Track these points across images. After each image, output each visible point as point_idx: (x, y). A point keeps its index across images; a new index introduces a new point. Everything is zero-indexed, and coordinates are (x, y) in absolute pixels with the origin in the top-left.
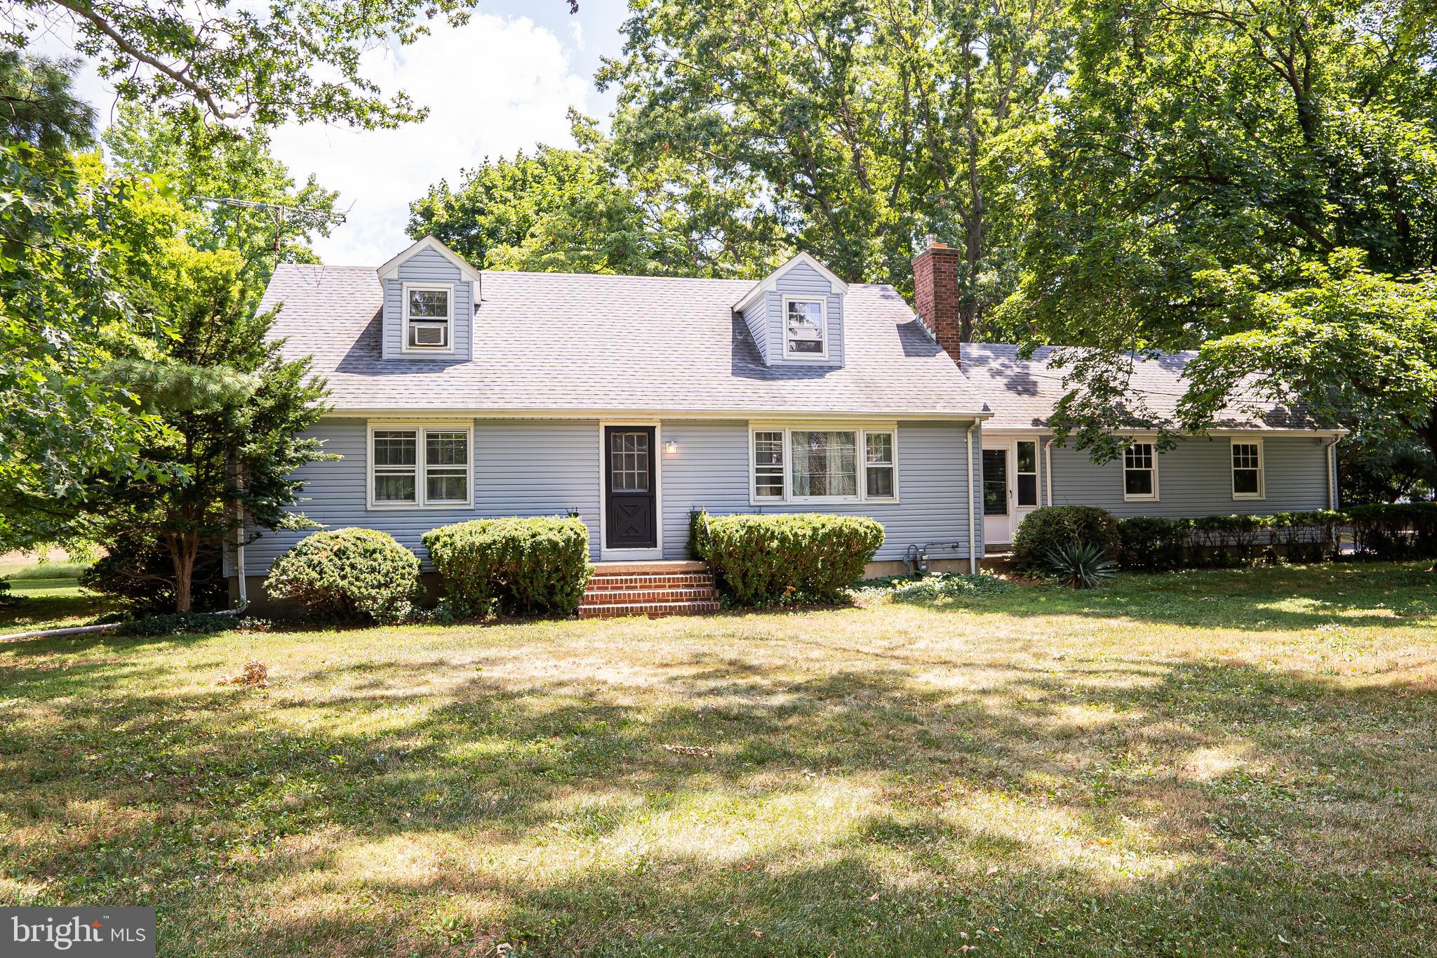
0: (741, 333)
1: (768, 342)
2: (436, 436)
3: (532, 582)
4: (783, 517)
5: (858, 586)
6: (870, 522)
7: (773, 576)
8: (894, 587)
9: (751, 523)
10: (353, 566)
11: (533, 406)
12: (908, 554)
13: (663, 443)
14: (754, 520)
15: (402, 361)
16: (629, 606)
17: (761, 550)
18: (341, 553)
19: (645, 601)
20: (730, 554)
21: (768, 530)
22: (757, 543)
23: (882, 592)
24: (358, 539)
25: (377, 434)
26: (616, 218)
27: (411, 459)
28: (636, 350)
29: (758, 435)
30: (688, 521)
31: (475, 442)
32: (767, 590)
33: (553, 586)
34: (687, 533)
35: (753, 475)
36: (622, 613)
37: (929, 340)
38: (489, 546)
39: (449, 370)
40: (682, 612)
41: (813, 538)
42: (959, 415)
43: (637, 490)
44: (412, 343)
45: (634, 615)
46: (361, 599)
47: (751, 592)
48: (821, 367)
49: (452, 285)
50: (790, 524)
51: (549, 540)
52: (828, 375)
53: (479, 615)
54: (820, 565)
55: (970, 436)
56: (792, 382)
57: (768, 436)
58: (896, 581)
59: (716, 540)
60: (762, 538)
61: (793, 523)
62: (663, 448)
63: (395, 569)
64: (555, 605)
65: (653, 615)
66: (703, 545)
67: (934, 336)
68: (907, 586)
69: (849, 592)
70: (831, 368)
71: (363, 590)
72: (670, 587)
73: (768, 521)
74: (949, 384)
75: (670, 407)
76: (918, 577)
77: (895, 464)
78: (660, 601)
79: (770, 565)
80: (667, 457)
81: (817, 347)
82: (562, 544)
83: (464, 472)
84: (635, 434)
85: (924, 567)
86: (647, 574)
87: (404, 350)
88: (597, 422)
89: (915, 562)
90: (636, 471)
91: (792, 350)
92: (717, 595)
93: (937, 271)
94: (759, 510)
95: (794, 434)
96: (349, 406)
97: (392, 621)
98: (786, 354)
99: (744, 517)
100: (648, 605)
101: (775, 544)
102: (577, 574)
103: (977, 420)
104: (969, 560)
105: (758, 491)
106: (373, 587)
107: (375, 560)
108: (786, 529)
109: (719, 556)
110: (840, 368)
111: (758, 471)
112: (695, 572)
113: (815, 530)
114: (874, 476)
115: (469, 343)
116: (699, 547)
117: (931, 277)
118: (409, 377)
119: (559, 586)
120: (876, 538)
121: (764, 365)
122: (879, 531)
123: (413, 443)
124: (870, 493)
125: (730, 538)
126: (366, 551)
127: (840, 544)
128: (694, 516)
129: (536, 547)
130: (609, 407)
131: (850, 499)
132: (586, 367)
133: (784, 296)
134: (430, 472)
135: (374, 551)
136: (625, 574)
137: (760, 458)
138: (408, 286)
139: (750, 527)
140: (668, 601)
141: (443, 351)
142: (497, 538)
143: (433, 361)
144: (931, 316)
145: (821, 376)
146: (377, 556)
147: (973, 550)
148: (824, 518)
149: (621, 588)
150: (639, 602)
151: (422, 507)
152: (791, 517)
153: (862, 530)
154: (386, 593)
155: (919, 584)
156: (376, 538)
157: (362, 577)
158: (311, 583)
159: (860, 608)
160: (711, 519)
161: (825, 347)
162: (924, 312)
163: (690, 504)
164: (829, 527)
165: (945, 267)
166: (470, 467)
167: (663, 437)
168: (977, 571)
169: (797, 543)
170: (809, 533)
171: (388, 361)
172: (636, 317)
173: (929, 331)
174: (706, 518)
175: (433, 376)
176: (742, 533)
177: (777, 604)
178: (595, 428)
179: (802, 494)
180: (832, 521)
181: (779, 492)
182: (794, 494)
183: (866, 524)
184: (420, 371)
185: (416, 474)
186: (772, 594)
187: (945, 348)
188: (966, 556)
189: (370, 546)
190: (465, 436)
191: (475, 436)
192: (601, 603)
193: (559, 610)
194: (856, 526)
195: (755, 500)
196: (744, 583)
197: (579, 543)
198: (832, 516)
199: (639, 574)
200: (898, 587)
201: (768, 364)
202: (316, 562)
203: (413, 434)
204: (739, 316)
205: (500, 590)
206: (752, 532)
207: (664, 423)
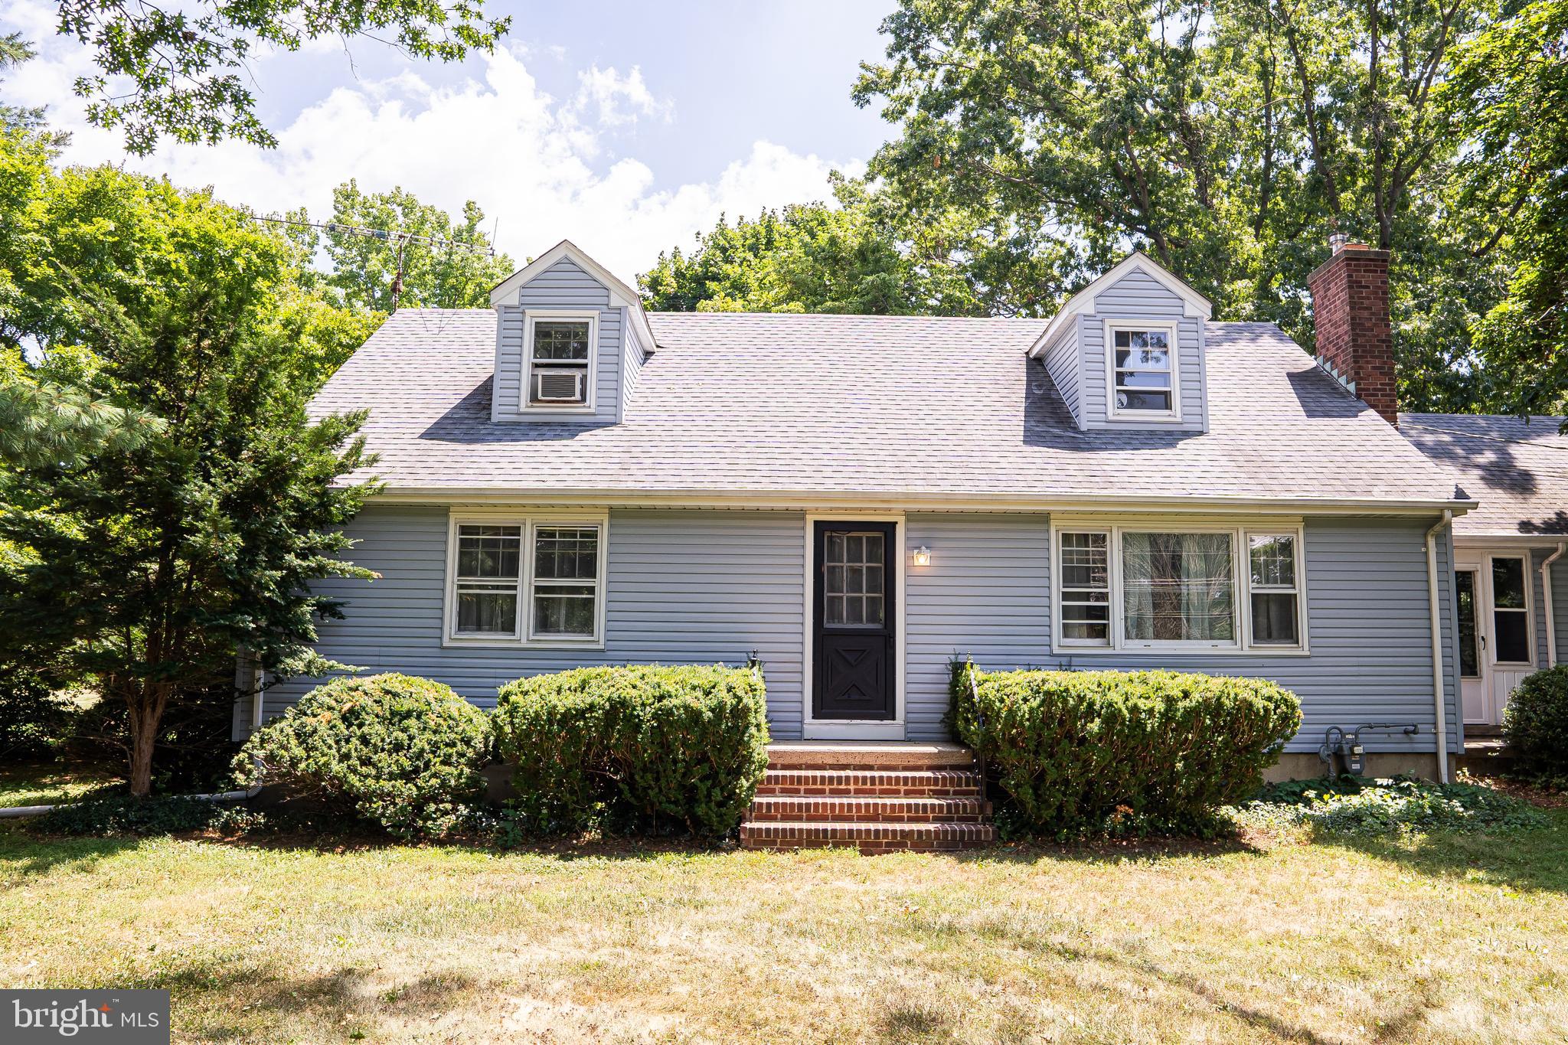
0: (1039, 387)
1: (1082, 394)
2: (552, 535)
3: (657, 779)
4: (1109, 676)
5: (1241, 801)
6: (1273, 691)
7: (1090, 783)
8: (1308, 803)
9: (1050, 686)
10: (365, 740)
11: (698, 486)
12: (1326, 742)
13: (909, 548)
14: (1055, 679)
15: (519, 424)
16: (829, 826)
17: (1069, 736)
18: (351, 717)
19: (860, 819)
20: (1013, 742)
21: (1081, 699)
22: (1061, 722)
23: (1288, 812)
24: (388, 692)
25: (464, 530)
26: (871, 258)
27: (512, 569)
28: (875, 409)
29: (1067, 539)
30: (948, 678)
31: (610, 544)
32: (1081, 810)
33: (694, 787)
34: (946, 697)
35: (1057, 604)
36: (816, 841)
37: (1345, 394)
38: (581, 714)
39: (584, 436)
40: (921, 844)
41: (1167, 716)
42: (1415, 505)
43: (865, 625)
44: (534, 398)
45: (836, 846)
46: (368, 797)
47: (1048, 814)
48: (1169, 433)
49: (595, 313)
50: (1122, 689)
51: (686, 707)
52: (1181, 444)
53: (571, 830)
54: (1179, 766)
55: (1431, 542)
56: (1122, 454)
57: (1084, 539)
58: (1311, 794)
59: (986, 713)
60: (1072, 714)
61: (1129, 688)
62: (909, 558)
63: (435, 747)
64: (697, 822)
65: (871, 846)
66: (967, 720)
67: (1352, 387)
68: (1333, 804)
69: (1227, 811)
70: (1187, 435)
71: (370, 781)
72: (908, 793)
73: (1082, 682)
74: (1389, 456)
75: (920, 489)
76: (1351, 786)
77: (1301, 589)
78: (887, 819)
79: (1086, 763)
80: (917, 571)
81: (1163, 400)
82: (708, 715)
83: (591, 590)
84: (864, 535)
85: (1356, 767)
86: (870, 768)
87: (523, 409)
88: (800, 515)
89: (1339, 756)
90: (864, 595)
91: (1122, 405)
92: (989, 812)
93: (1353, 285)
94: (1067, 664)
95: (1127, 538)
96: (419, 485)
97: (418, 837)
98: (1113, 412)
99: (1038, 676)
100: (863, 826)
101: (1095, 726)
102: (740, 767)
103: (1448, 514)
104: (1435, 755)
105: (1067, 631)
106: (392, 777)
107: (404, 730)
108: (1115, 697)
109: (990, 742)
110: (1201, 433)
111: (1066, 596)
112: (954, 768)
113: (1170, 701)
114: (1263, 608)
115: (618, 398)
116: (961, 724)
117: (1344, 295)
118: (522, 445)
119: (703, 788)
120: (1285, 719)
121: (1076, 429)
122: (1293, 707)
123: (516, 544)
124: (1256, 637)
125: (1011, 712)
126: (393, 713)
127: (1217, 729)
128: (957, 668)
129: (664, 717)
130: (819, 488)
131: (1224, 647)
132: (792, 432)
133: (1108, 322)
134: (538, 589)
135: (408, 715)
136: (833, 767)
137: (1070, 575)
138: (534, 316)
139: (1048, 693)
140: (900, 820)
141: (579, 409)
142: (598, 700)
143: (563, 424)
144: (1345, 357)
145: (1172, 445)
146: (412, 722)
147: (1442, 739)
148: (1185, 680)
149: (821, 792)
150: (849, 819)
151: (524, 644)
152: (1124, 676)
153: (1259, 704)
154: (410, 790)
155: (1355, 800)
156: (421, 690)
157: (375, 758)
158: (294, 762)
159: (1256, 852)
160: (981, 676)
161: (1176, 400)
162: (1333, 351)
163: (950, 649)
164: (1196, 697)
165: (1367, 278)
166: (601, 582)
167: (907, 539)
168: (1452, 775)
169: (1139, 725)
170: (1160, 706)
171: (498, 424)
172: (880, 366)
173: (1342, 380)
174: (974, 674)
175: (557, 444)
176: (1035, 703)
177: (1097, 834)
178: (799, 524)
179: (1141, 636)
180: (1203, 686)
181: (1101, 632)
182: (1128, 637)
183: (1266, 692)
184: (542, 437)
185: (519, 592)
186: (1090, 815)
187: (1373, 406)
188: (1429, 748)
189: (407, 705)
190: (594, 535)
191: (610, 535)
192: (785, 819)
193: (705, 831)
194: (1246, 694)
195: (1059, 643)
196: (1037, 796)
197: (740, 713)
198: (1201, 677)
199: (857, 768)
200: (1316, 804)
201: (1084, 427)
202: (309, 729)
203: (516, 531)
204: (1037, 364)
205: (609, 789)
206: (1052, 703)
207: (911, 517)
